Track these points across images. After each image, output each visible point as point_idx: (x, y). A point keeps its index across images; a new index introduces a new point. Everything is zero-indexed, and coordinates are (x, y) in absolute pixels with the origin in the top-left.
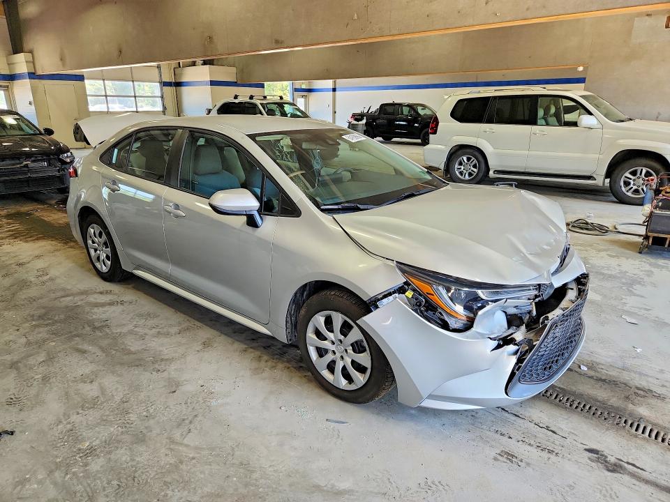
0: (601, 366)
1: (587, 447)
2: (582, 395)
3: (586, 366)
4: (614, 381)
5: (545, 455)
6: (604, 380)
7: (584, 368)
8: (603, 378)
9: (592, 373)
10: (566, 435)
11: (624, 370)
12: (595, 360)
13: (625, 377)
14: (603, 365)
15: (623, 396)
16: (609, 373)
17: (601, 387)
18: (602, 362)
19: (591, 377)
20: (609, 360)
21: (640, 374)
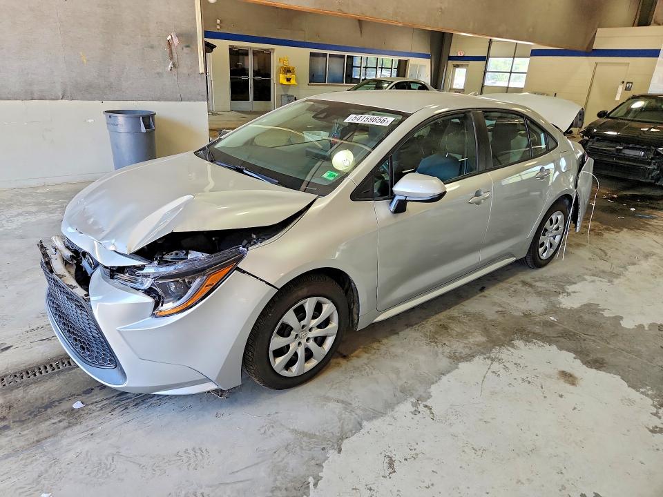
0: (64, 424)
1: (12, 348)
2: (50, 377)
3: (79, 409)
4: (36, 416)
5: (34, 327)
6: (46, 408)
7: (77, 405)
8: (49, 410)
9: (65, 406)
10: (32, 344)
11: (38, 441)
12: (78, 427)
13: (30, 433)
14: (65, 428)
15: (15, 406)
16: (48, 423)
17: (42, 398)
18: (69, 431)
19: (60, 401)
20: (65, 442)
21: (16, 452)
